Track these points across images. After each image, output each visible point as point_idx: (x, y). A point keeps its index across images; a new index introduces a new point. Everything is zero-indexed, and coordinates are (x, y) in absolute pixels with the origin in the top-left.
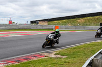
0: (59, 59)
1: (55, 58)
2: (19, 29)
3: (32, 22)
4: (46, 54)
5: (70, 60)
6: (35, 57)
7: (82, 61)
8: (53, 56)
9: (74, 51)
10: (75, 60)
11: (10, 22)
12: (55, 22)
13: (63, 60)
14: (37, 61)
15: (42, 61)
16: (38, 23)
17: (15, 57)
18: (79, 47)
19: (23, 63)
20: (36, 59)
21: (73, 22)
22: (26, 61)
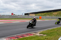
0: (42, 37)
1: (39, 36)
2: (18, 18)
3: (26, 14)
4: (34, 34)
5: (49, 37)
6: (27, 35)
7: (56, 38)
8: (38, 34)
9: (51, 31)
10: (52, 37)
11: (12, 14)
12: (40, 14)
13: (44, 37)
14: (28, 37)
15: (32, 38)
16: (29, 15)
17: (15, 35)
18: (54, 30)
19: (20, 39)
20: (28, 36)
21: (50, 14)
22: (22, 38)
